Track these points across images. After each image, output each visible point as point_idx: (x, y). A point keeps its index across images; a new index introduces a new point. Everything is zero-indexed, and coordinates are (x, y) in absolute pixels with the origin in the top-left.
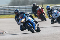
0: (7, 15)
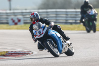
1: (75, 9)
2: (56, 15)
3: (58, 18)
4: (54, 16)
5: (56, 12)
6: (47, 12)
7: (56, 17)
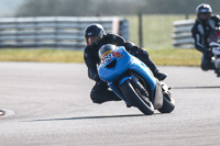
0: (9, 51)
1: (98, 15)
2: (57, 28)
3: (60, 37)
4: (52, 31)
5: (57, 22)
6: (36, 23)
7: (55, 34)
